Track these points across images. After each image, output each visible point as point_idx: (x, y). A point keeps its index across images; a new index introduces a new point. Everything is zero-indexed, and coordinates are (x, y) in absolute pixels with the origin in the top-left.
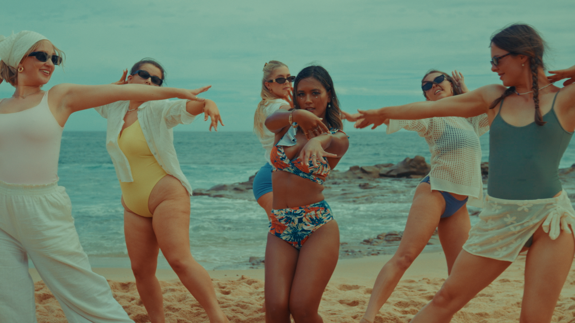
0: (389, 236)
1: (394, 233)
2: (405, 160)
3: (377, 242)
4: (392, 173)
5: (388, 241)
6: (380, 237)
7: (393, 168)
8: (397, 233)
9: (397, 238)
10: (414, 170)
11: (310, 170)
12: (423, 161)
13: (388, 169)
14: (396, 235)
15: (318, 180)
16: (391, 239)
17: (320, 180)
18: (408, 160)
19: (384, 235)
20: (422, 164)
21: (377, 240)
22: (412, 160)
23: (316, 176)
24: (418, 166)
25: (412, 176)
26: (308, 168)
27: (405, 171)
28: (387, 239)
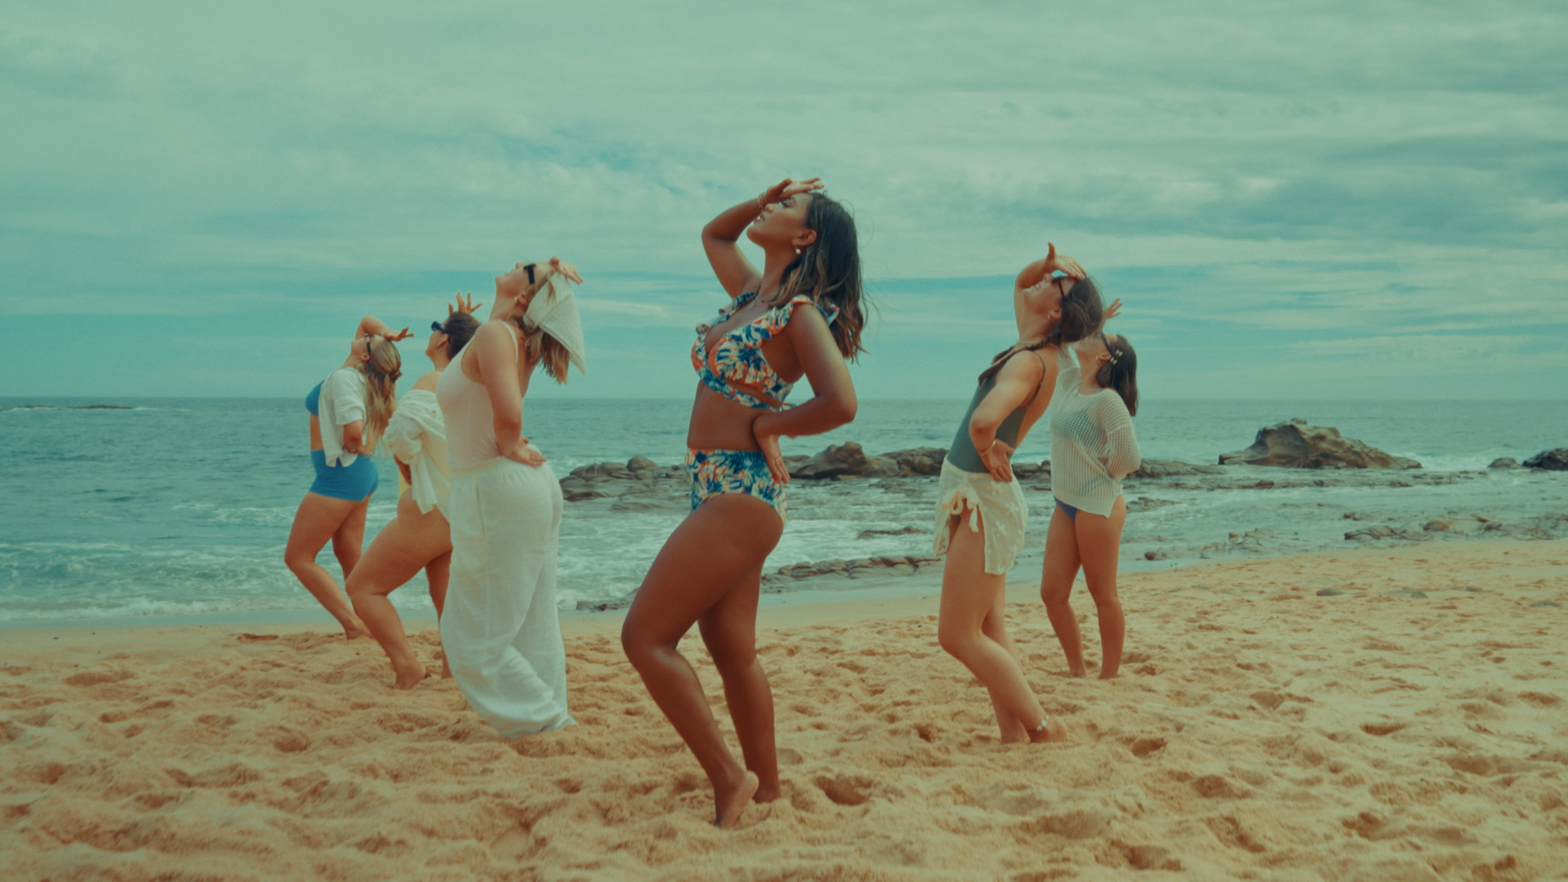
0: (798, 570)
1: (804, 565)
2: (829, 449)
3: (778, 579)
4: (807, 472)
5: (796, 577)
6: (783, 571)
7: (807, 462)
8: (810, 565)
9: (810, 572)
10: (844, 466)
11: (718, 368)
12: (858, 451)
13: (799, 465)
14: (808, 567)
15: (739, 397)
16: (800, 574)
17: (745, 396)
18: (833, 450)
19: (791, 568)
20: (858, 457)
21: (779, 576)
22: (840, 449)
23: (734, 388)
24: (850, 460)
25: (840, 476)
26: (716, 364)
27: (827, 467)
28: (795, 574)
